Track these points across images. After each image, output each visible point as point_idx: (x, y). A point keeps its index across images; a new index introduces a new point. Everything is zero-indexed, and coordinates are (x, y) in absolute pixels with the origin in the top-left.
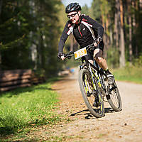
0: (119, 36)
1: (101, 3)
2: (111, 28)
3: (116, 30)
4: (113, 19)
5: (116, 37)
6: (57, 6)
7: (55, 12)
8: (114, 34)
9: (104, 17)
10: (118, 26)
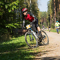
0: (55, 20)
1: (50, 11)
2: (53, 18)
3: (54, 18)
4: (53, 15)
5: (54, 20)
6: (38, 11)
7: (37, 13)
8: (53, 19)
9: (51, 15)
10: (55, 17)
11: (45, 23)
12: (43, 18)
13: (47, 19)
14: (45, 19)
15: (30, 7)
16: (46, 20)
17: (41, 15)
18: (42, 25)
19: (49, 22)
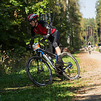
11: (91, 37)
12: (88, 30)
13: (96, 31)
14: (91, 31)
15: (66, 11)
16: (94, 32)
17: (85, 24)
18: (86, 40)
19: (99, 36)
